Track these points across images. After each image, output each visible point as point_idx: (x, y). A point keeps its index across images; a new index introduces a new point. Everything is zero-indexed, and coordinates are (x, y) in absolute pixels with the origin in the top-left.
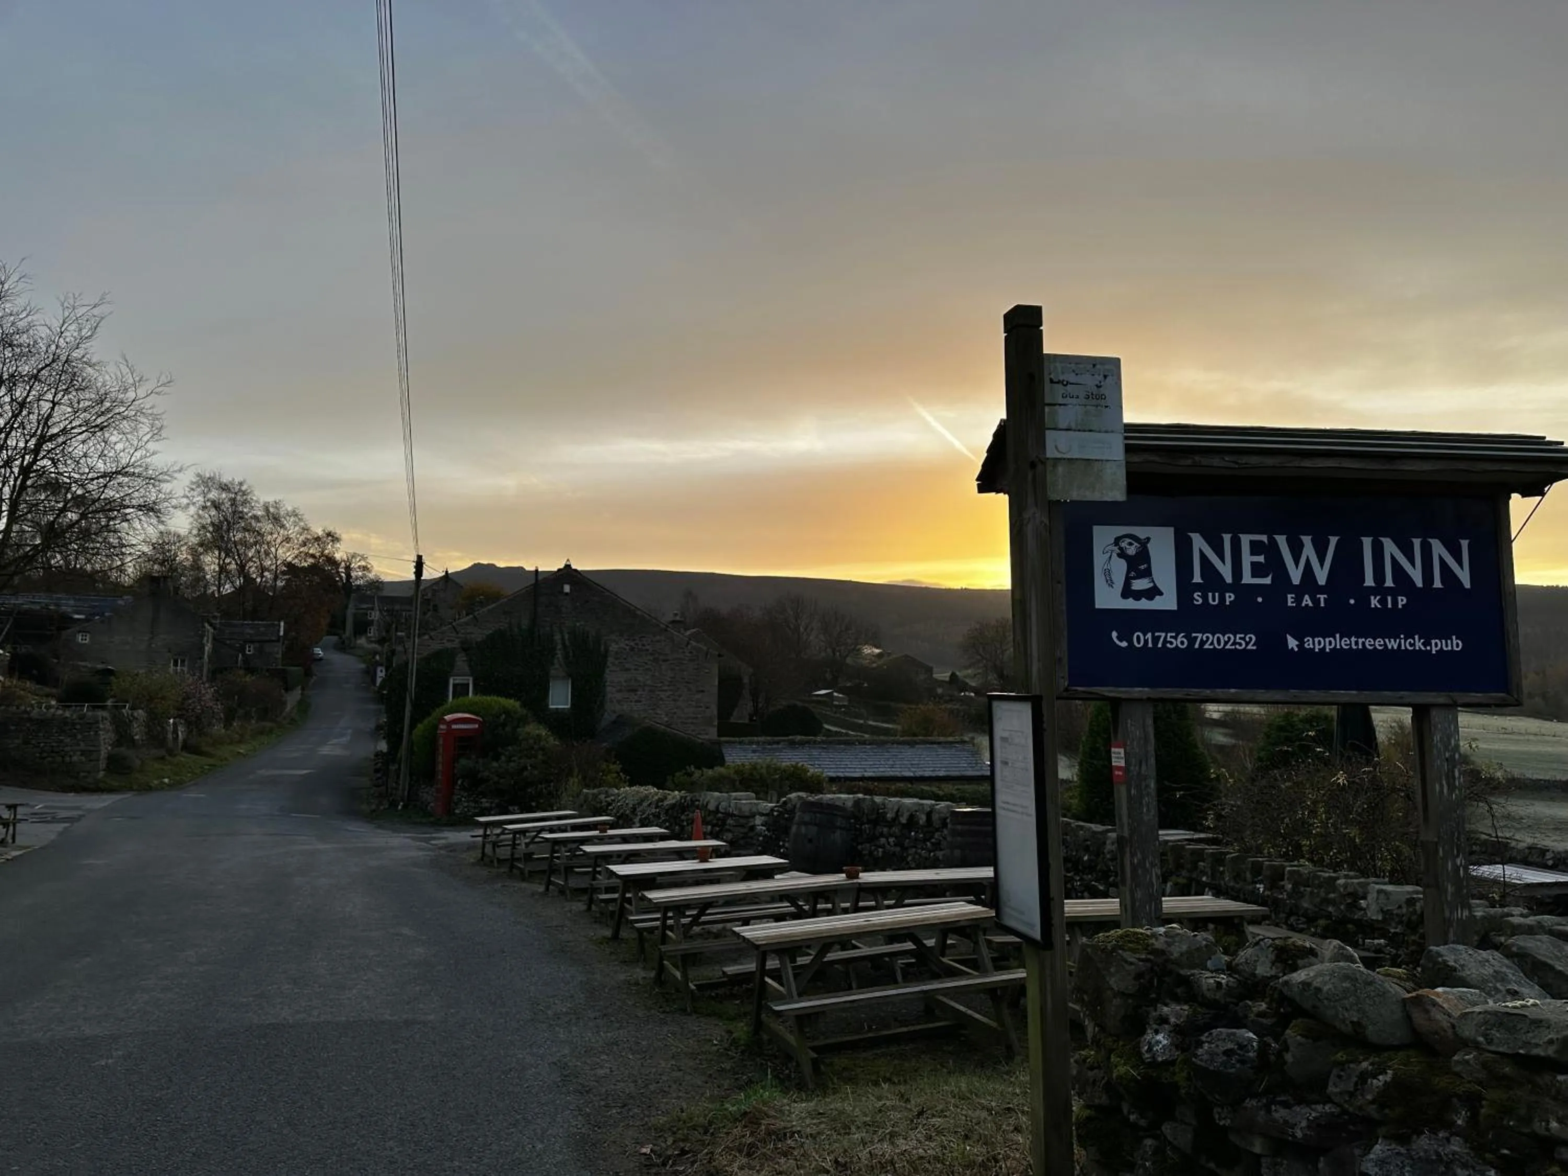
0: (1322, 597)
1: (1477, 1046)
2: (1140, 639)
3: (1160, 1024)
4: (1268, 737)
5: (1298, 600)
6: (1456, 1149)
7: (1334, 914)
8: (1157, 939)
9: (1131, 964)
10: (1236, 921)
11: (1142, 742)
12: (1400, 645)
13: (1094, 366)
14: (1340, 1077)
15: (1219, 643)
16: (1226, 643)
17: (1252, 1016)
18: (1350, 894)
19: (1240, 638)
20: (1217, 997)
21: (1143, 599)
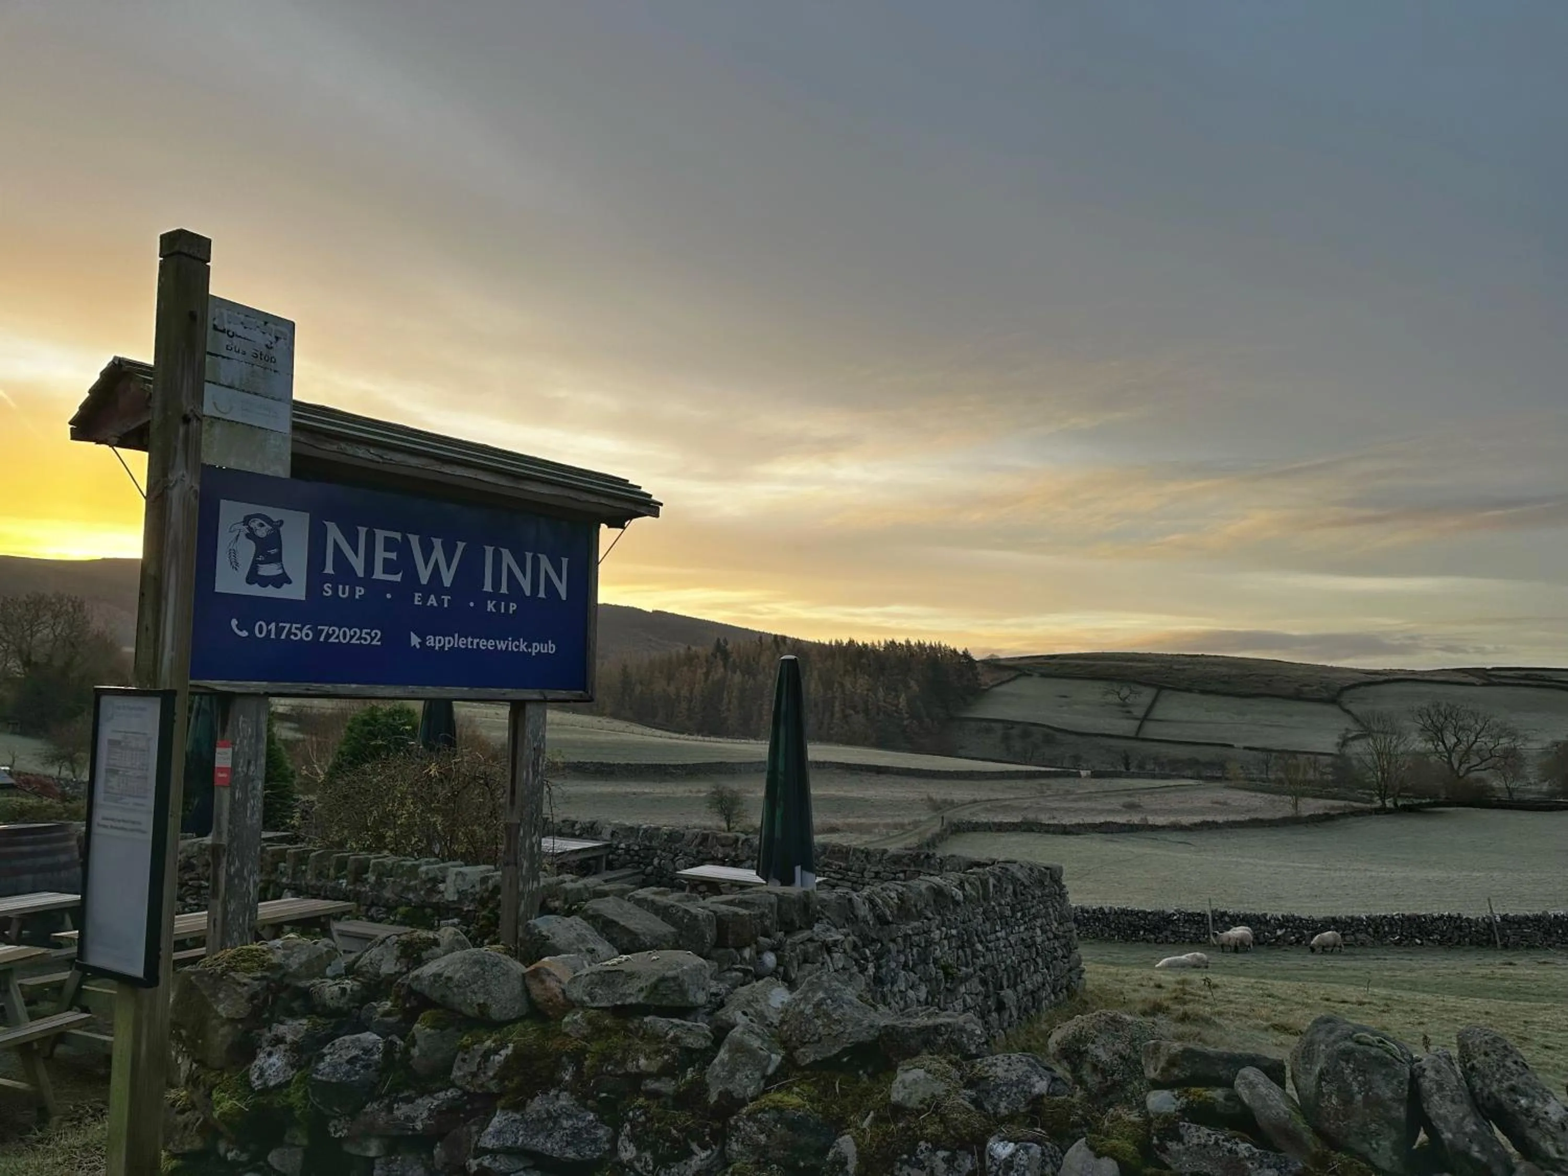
0: (446, 598)
1: (582, 1005)
2: (263, 629)
3: (273, 1046)
4: (350, 729)
5: (425, 599)
6: (564, 1103)
7: (414, 900)
8: (274, 953)
9: (245, 984)
10: (323, 920)
11: (253, 741)
12: (507, 647)
13: (266, 323)
14: (464, 1060)
15: (345, 638)
16: (352, 637)
17: (377, 1017)
18: (430, 879)
19: (366, 633)
20: (341, 1005)
21: (270, 586)
